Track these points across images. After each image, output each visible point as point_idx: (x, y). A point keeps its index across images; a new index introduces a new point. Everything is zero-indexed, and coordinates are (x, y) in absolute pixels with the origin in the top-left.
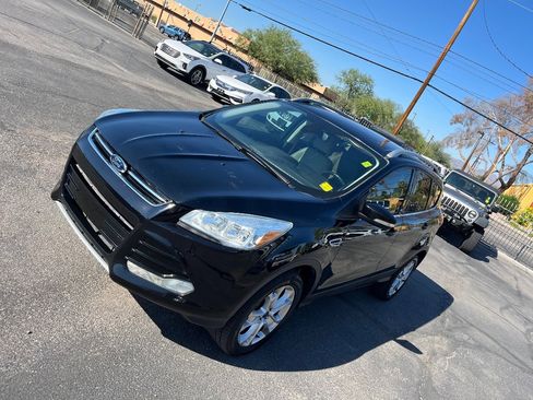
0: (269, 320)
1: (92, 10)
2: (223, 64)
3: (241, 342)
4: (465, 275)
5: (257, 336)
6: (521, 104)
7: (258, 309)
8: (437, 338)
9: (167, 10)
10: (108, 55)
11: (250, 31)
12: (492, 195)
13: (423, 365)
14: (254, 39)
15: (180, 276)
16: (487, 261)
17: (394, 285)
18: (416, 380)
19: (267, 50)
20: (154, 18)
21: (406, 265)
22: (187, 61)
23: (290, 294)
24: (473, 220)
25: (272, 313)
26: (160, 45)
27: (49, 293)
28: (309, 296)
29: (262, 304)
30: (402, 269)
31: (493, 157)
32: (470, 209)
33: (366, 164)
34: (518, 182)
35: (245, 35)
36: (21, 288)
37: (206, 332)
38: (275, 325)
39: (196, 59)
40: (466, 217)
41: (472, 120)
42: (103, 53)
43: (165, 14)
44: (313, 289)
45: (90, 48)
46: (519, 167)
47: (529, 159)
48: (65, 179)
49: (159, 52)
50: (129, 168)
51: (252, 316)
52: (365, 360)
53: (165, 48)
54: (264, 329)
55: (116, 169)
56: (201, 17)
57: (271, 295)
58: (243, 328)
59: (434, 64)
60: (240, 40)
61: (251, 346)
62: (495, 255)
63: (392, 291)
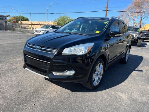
0: (99, 76)
1: (14, 32)
2: (53, 29)
3: (94, 84)
4: (142, 51)
5: (98, 82)
6: (134, 5)
7: (95, 73)
8: (145, 67)
9: (33, 24)
10: (23, 39)
11: (56, 20)
12: (139, 29)
13: (146, 74)
14: (57, 21)
15: (69, 70)
16: (146, 46)
17: (126, 58)
18: (147, 78)
19: (62, 23)
20: (30, 28)
21: (127, 51)
22: (43, 32)
23: (101, 66)
24: (137, 37)
25: (99, 73)
26: (35, 31)
27: (35, 93)
28: (106, 65)
29: (95, 71)
30: (126, 52)
31: (133, 23)
32: (135, 34)
33: (105, 23)
34: (142, 26)
35: (55, 21)
36: (26, 95)
37: (82, 84)
38: (101, 77)
39: (45, 30)
40: (135, 37)
41: (122, 16)
42: (22, 39)
43: (33, 25)
44: (107, 63)
45: (18, 39)
46: (141, 22)
47: (142, 18)
48: (25, 61)
49: (35, 33)
50: (41, 47)
51: (94, 75)
52: (130, 78)
53: (36, 31)
54: (99, 79)
55: (38, 49)
56: (42, 22)
57: (97, 67)
58: (93, 80)
59: (107, 4)
60: (54, 23)
61: (97, 85)
62: (146, 44)
63: (127, 60)
